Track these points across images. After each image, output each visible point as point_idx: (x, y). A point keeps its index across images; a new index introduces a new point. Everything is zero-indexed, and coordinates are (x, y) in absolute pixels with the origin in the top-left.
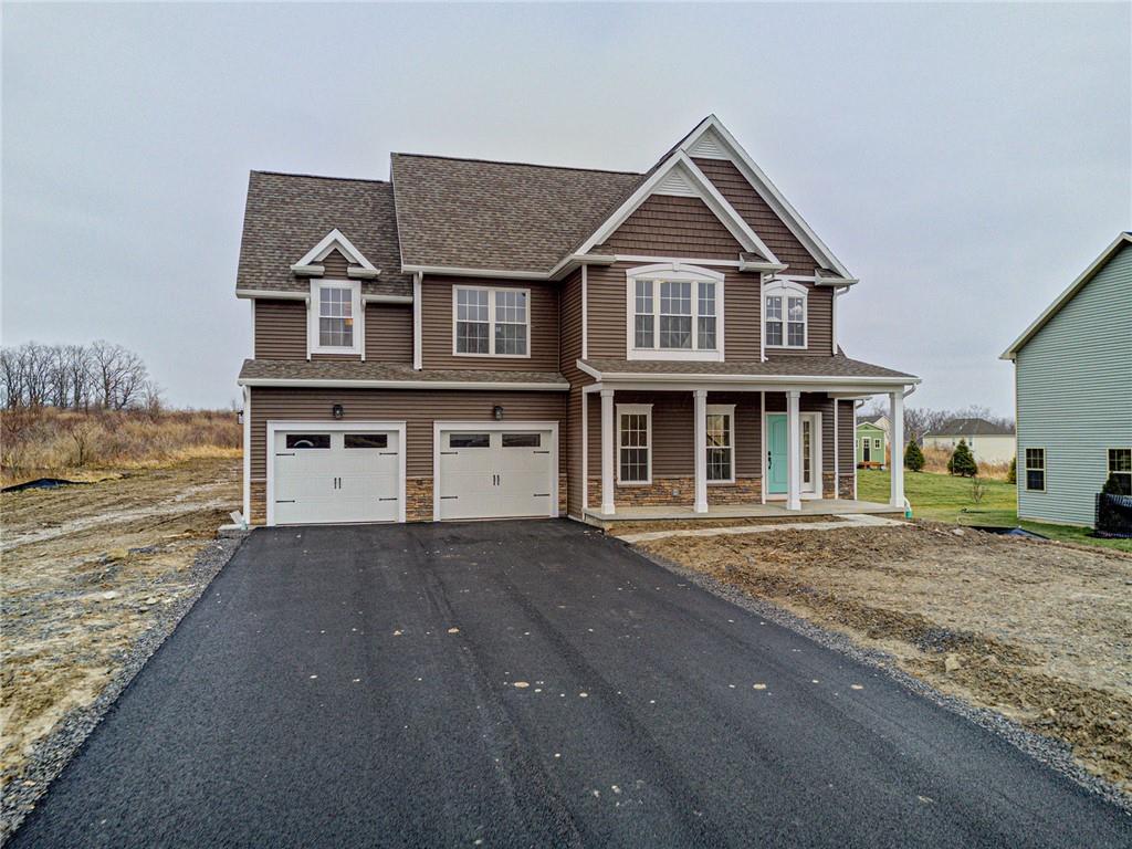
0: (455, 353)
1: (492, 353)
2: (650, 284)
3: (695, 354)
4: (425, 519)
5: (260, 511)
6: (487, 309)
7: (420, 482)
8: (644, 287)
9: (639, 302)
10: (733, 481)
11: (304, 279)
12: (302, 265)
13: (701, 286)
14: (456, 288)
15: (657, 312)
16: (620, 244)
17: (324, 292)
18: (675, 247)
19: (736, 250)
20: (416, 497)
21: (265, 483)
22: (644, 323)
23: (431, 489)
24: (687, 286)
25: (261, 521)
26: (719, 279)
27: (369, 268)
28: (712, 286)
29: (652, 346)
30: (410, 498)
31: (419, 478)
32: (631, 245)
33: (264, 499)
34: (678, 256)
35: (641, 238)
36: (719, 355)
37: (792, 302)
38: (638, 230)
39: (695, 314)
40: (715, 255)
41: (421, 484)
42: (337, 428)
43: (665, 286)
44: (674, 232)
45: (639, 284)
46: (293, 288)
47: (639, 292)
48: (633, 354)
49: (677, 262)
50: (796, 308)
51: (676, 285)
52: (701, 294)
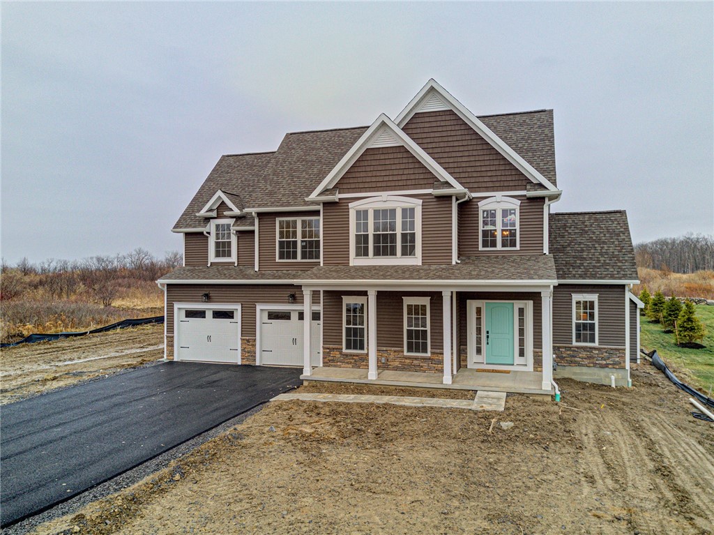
0: (277, 260)
1: (299, 259)
2: (366, 212)
3: (399, 260)
4: (252, 363)
5: (171, 353)
6: (296, 231)
7: (248, 341)
8: (362, 215)
9: (358, 225)
10: (429, 354)
11: (207, 219)
12: (203, 212)
13: (404, 210)
14: (278, 220)
15: (371, 232)
16: (345, 186)
17: (217, 226)
18: (384, 184)
19: (432, 180)
20: (246, 350)
21: (173, 337)
22: (362, 240)
23: (254, 346)
24: (393, 211)
25: (171, 357)
26: (417, 204)
27: (236, 211)
28: (412, 210)
29: (368, 256)
30: (243, 350)
31: (247, 338)
32: (353, 186)
33: (172, 346)
34: (386, 191)
35: (360, 180)
36: (416, 260)
37: (505, 213)
38: (358, 175)
39: (399, 231)
40: (415, 186)
41: (249, 342)
42: (210, 307)
43: (376, 212)
44: (383, 173)
45: (358, 212)
46: (200, 225)
47: (358, 218)
48: (355, 261)
49: (385, 195)
50: (509, 217)
51: (385, 211)
52: (404, 216)
